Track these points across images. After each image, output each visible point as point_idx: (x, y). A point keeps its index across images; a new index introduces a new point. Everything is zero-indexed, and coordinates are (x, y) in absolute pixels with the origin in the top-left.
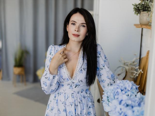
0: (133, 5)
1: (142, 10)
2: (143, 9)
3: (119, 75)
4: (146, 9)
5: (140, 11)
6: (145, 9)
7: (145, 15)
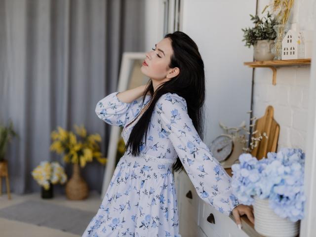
0: (243, 30)
1: (260, 38)
2: (262, 35)
3: (219, 151)
4: (267, 35)
5: (257, 38)
6: (265, 35)
7: (264, 45)
